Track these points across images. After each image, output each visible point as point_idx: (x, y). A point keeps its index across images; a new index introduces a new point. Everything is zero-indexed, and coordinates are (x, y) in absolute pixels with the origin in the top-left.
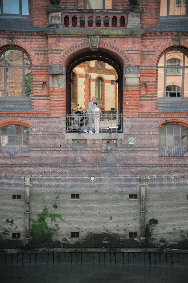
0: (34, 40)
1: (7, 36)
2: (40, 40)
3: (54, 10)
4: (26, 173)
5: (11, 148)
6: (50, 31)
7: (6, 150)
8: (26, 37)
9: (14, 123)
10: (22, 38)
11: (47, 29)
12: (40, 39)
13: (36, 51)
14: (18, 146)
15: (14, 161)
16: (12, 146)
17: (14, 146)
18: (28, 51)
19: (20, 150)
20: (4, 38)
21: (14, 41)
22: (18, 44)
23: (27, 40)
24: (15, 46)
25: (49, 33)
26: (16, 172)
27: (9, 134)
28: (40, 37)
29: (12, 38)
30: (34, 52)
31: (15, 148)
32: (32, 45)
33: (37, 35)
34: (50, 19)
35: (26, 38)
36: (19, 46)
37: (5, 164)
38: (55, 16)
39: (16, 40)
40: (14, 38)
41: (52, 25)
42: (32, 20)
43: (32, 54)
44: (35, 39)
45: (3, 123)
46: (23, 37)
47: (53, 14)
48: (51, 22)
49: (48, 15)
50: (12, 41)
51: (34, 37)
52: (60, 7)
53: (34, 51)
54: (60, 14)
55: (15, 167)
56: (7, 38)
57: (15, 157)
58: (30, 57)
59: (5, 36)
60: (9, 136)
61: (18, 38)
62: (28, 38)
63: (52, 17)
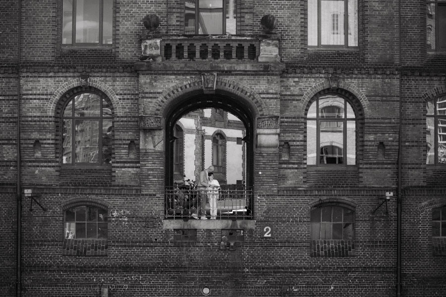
0: (118, 79)
1: (79, 74)
2: (127, 79)
3: (150, 36)
4: (103, 280)
5: (80, 242)
6: (142, 66)
7: (72, 245)
8: (107, 74)
9: (85, 203)
10: (102, 77)
11: (139, 63)
12: (128, 77)
13: (121, 94)
14: (91, 239)
15: (84, 261)
16: (81, 239)
17: (84, 239)
18: (109, 94)
19: (93, 245)
20: (74, 77)
21: (88, 81)
22: (94, 85)
23: (108, 79)
24: (90, 87)
25: (142, 69)
26: (86, 279)
27: (77, 220)
28: (127, 74)
29: (85, 77)
30: (118, 97)
31: (86, 241)
32: (114, 85)
33: (123, 72)
34: (143, 49)
35: (106, 77)
36: (95, 88)
37: (70, 267)
38: (150, 45)
39: (92, 79)
40: (89, 76)
41: (146, 58)
42: (117, 50)
43: (115, 98)
44: (121, 77)
45: (68, 203)
46: (103, 74)
47: (149, 42)
48: (145, 53)
49: (141, 43)
50: (86, 80)
51: (118, 74)
52: (159, 33)
53: (117, 95)
54: (158, 41)
55: (85, 271)
56: (78, 77)
57: (86, 256)
58: (111, 104)
59: (76, 74)
60: (77, 224)
61: (95, 76)
62: (110, 77)
63: (146, 46)
